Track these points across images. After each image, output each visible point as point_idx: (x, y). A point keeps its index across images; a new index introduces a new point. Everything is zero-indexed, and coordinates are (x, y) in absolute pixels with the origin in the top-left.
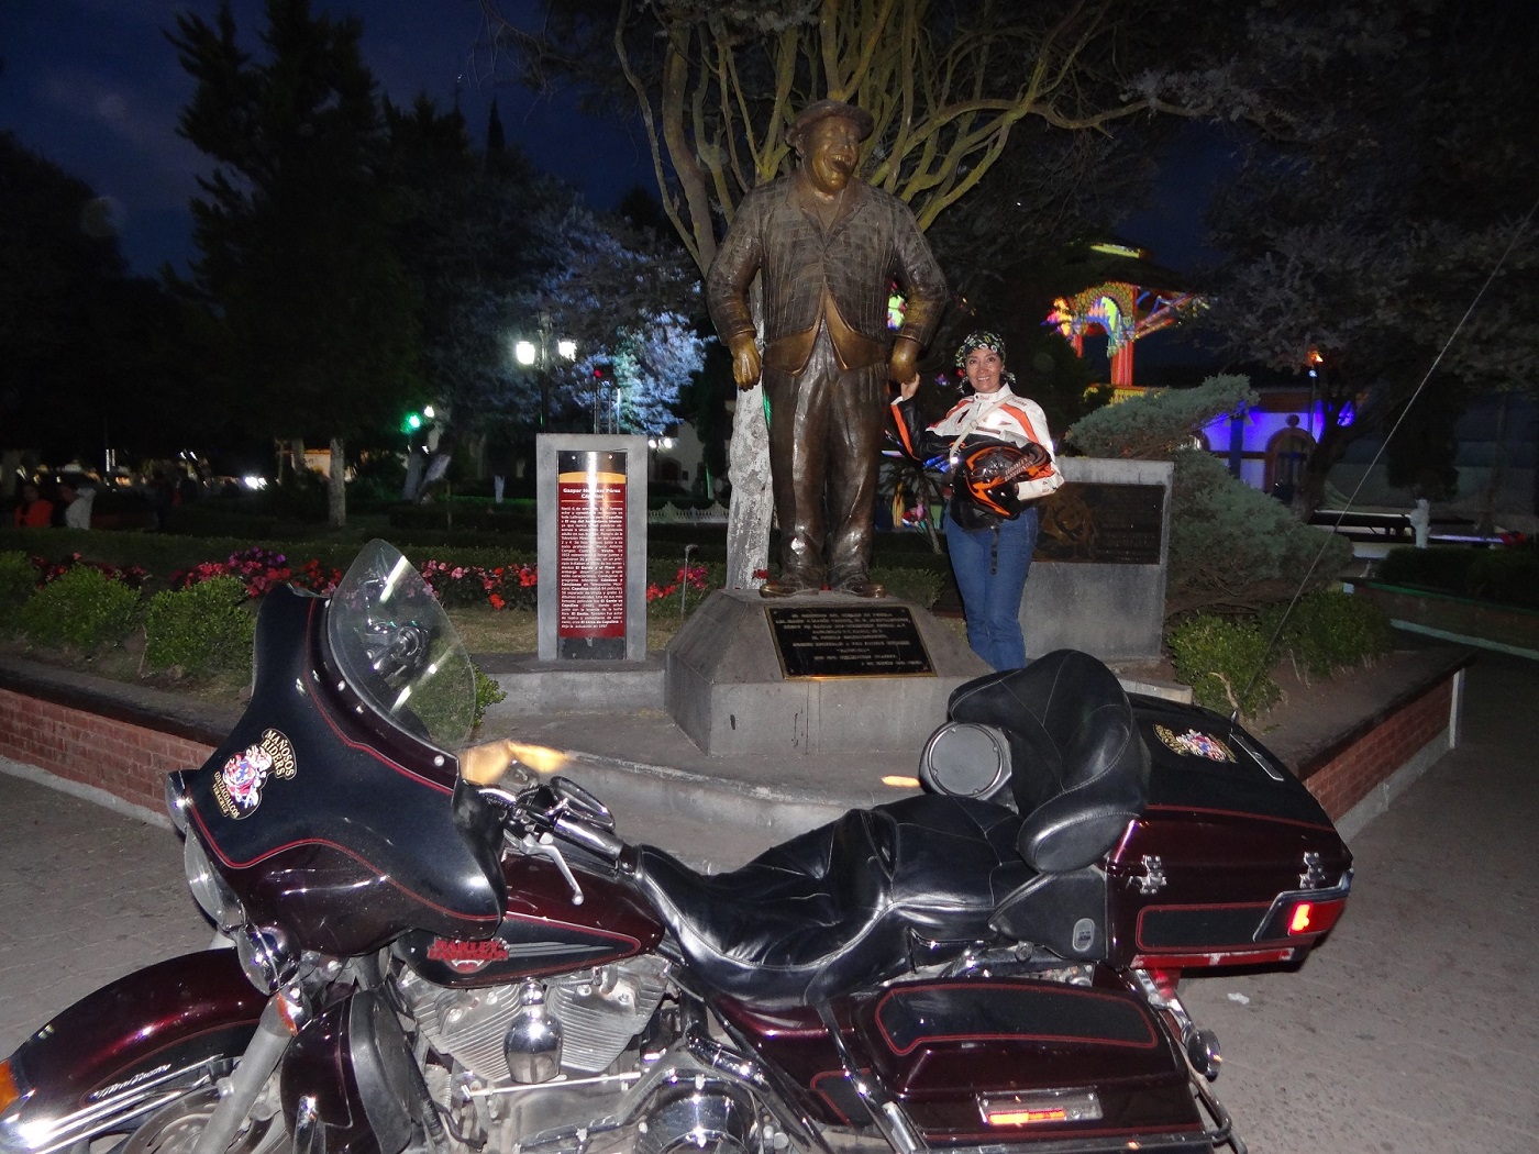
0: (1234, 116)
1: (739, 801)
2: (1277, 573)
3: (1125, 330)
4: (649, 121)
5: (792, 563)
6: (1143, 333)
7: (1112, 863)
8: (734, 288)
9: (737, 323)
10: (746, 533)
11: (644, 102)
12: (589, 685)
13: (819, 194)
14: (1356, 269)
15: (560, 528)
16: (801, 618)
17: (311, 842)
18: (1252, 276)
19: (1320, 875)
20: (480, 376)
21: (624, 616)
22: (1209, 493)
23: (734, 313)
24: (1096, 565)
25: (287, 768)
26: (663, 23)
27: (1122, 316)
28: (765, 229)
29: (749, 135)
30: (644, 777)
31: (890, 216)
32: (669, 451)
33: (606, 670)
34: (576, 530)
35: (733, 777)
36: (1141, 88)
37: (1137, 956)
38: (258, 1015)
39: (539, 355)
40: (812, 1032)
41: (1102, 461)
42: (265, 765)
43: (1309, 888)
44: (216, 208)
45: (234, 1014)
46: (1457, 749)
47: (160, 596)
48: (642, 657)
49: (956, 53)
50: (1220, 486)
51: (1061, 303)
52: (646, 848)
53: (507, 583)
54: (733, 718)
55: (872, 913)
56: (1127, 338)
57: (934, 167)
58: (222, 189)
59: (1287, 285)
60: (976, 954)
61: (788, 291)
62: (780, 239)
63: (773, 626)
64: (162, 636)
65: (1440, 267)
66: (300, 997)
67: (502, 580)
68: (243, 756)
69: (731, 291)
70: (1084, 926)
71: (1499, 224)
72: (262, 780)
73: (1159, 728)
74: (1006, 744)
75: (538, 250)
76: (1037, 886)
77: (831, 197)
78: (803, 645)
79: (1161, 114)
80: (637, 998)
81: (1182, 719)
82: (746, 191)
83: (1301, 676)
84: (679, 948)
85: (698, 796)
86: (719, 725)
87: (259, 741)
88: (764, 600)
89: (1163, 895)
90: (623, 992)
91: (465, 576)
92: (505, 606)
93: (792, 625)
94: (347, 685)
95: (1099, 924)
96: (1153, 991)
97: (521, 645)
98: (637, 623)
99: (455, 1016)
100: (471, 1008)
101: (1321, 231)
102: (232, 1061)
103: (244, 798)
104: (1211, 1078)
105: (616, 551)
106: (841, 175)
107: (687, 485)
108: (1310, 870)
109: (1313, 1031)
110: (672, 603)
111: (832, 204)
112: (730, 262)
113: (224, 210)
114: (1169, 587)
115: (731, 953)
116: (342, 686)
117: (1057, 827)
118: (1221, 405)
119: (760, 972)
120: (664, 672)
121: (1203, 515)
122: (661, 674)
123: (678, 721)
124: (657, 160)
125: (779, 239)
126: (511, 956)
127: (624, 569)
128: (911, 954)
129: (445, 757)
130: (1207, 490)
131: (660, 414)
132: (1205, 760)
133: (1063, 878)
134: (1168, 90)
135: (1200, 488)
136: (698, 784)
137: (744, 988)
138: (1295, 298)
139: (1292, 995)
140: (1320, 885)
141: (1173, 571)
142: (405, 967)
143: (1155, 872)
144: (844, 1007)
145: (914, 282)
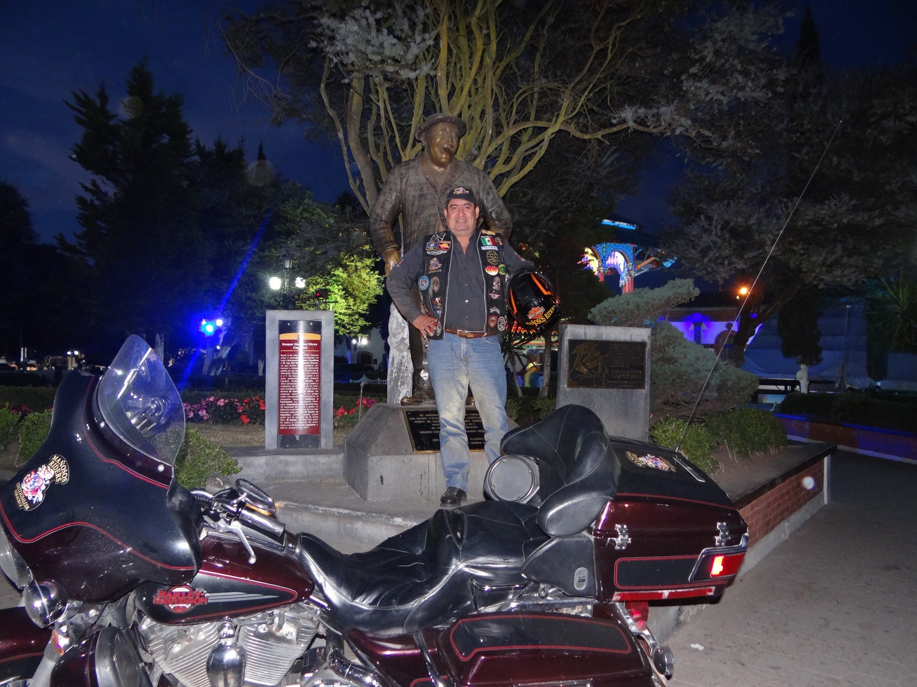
0: (677, 132)
1: (384, 527)
2: (715, 394)
3: (629, 270)
4: (341, 135)
5: (421, 385)
6: (640, 273)
7: (596, 530)
8: (386, 222)
9: (387, 242)
10: (398, 375)
11: (338, 125)
12: (296, 463)
13: (436, 168)
14: (753, 224)
15: (280, 367)
16: (425, 417)
17: (76, 524)
18: (694, 231)
19: (727, 536)
20: (249, 299)
21: (319, 421)
22: (673, 348)
23: (386, 236)
24: (607, 389)
25: (63, 477)
26: (345, 74)
27: (627, 263)
28: (403, 187)
29: (398, 140)
30: (325, 515)
31: (477, 181)
32: (365, 347)
33: (308, 454)
34: (290, 368)
35: (380, 512)
36: (623, 115)
37: (616, 593)
38: (43, 650)
39: (283, 284)
40: (410, 652)
41: (609, 327)
42: (49, 476)
43: (721, 546)
44: (92, 201)
45: (30, 648)
46: (828, 505)
47: (30, 416)
48: (330, 447)
49: (519, 96)
50: (680, 344)
51: (588, 250)
52: (304, 534)
53: (252, 408)
54: (381, 477)
55: (447, 570)
56: (630, 275)
57: (507, 161)
58: (96, 191)
59: (713, 233)
60: (516, 597)
61: (418, 222)
62: (413, 193)
63: (407, 421)
64: (30, 442)
65: (800, 223)
66: (67, 632)
67: (249, 407)
68: (36, 473)
69: (384, 224)
70: (581, 573)
71: (831, 198)
72: (47, 485)
73: (629, 454)
74: (536, 468)
75: (285, 225)
76: (549, 545)
77: (442, 169)
78: (426, 432)
79: (635, 131)
80: (298, 634)
81: (642, 449)
82: (393, 165)
83: (732, 456)
84: (323, 598)
85: (359, 525)
86: (373, 482)
87: (47, 462)
88: (403, 407)
89: (630, 550)
90: (288, 630)
91: (226, 404)
92: (250, 422)
93: (419, 421)
94: (106, 424)
95: (591, 571)
96: (632, 624)
97: (256, 442)
98: (327, 426)
99: (177, 648)
100: (187, 643)
101: (732, 204)
102: (26, 682)
103: (34, 497)
104: (669, 677)
105: (314, 381)
106: (448, 156)
107: (376, 367)
108: (721, 533)
109: (743, 665)
110: (353, 418)
111: (443, 173)
112: (383, 207)
113: (97, 203)
114: (651, 404)
115: (358, 600)
116: (102, 425)
117: (561, 507)
118: (677, 296)
119: (375, 612)
120: (343, 454)
121: (670, 360)
122: (341, 456)
123: (350, 484)
124: (346, 158)
125: (411, 193)
126: (209, 601)
127: (319, 392)
128: (475, 598)
129: (165, 465)
130: (673, 346)
131: (357, 320)
132: (656, 470)
133: (566, 540)
134: (639, 118)
135: (668, 344)
136: (358, 518)
137: (364, 623)
138: (718, 240)
139: (730, 644)
140: (728, 543)
141: (653, 396)
142: (145, 617)
143: (624, 535)
144: (431, 634)
145: (492, 218)
